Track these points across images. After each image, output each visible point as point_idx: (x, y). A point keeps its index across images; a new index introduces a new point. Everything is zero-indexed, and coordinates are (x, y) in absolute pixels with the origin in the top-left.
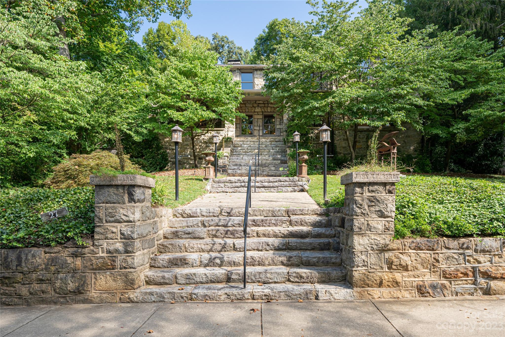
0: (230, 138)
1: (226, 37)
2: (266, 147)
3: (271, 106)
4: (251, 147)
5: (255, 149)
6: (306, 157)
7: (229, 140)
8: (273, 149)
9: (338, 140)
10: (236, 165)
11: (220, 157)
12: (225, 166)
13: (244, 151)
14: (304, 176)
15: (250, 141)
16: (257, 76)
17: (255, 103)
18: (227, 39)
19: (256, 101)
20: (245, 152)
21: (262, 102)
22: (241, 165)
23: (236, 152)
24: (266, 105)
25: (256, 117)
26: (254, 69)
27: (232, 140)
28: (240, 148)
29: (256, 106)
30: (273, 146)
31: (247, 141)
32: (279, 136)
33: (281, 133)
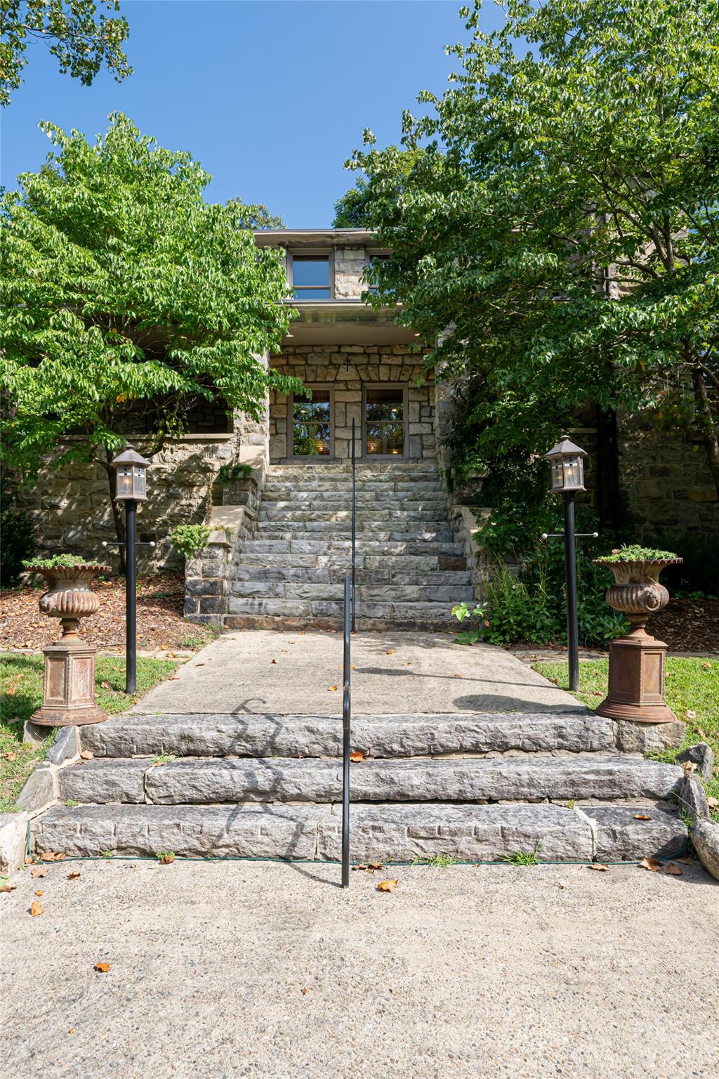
0: (246, 469)
1: (261, 208)
2: (377, 499)
3: (390, 362)
4: (322, 498)
5: (337, 509)
6: (659, 592)
7: (241, 475)
8: (403, 509)
9: (632, 473)
10: (263, 575)
11: (190, 551)
12: (214, 584)
13: (298, 513)
14: (652, 717)
15: (321, 479)
16: (343, 267)
17: (339, 352)
18: (265, 214)
19: (340, 346)
20: (302, 519)
21: (360, 350)
22: (281, 577)
23: (269, 519)
24: (375, 359)
25: (339, 397)
26: (333, 245)
27: (253, 475)
28: (282, 504)
29: (341, 361)
30: (401, 494)
31: (310, 479)
32: (416, 460)
33: (423, 448)
